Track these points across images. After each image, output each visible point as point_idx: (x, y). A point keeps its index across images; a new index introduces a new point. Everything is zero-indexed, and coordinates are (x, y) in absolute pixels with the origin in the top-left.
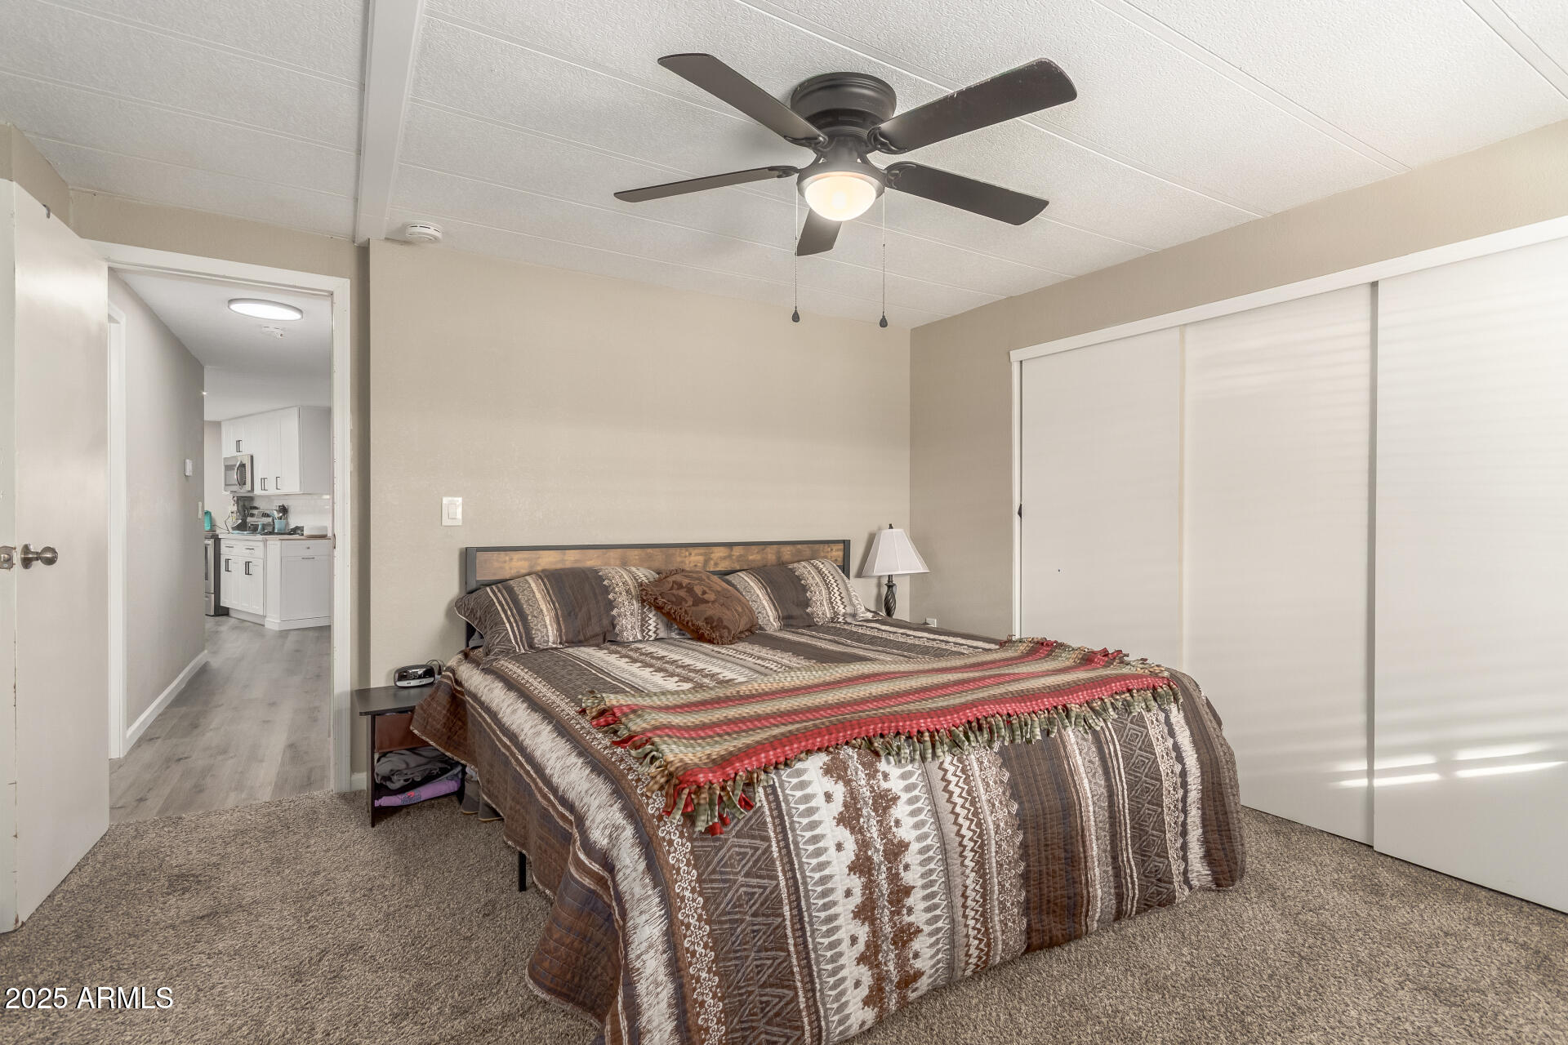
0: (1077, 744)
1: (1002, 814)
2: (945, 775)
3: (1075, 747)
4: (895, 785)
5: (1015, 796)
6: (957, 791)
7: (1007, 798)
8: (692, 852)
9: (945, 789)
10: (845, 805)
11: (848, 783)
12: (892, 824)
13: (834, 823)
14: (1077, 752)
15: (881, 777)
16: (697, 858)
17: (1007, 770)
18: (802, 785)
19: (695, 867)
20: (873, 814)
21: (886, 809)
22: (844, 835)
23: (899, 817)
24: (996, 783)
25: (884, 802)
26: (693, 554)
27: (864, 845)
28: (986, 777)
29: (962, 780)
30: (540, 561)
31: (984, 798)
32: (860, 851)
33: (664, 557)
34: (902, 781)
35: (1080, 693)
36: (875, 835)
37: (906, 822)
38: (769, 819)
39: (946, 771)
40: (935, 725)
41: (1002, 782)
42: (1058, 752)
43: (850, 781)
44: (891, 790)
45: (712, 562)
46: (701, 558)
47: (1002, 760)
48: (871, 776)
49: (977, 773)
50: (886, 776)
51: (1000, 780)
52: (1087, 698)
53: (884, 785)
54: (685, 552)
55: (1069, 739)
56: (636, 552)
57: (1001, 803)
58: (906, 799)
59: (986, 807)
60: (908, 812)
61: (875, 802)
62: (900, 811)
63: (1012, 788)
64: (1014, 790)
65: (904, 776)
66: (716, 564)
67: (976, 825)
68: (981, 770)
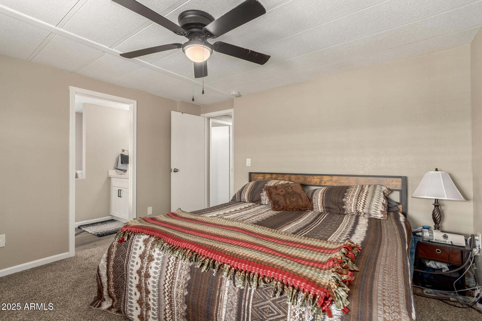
0: (229, 288)
1: (180, 291)
2: (169, 262)
3: (227, 289)
4: (155, 255)
5: (188, 288)
6: (170, 271)
7: (185, 287)
8: (118, 244)
9: (167, 267)
10: (143, 252)
11: (146, 247)
12: (150, 267)
13: (139, 256)
14: (226, 292)
15: (153, 250)
16: (118, 246)
17: (191, 276)
18: (138, 241)
19: (117, 248)
20: (147, 260)
21: (151, 261)
22: (139, 261)
23: (152, 266)
24: (184, 277)
25: (151, 259)
26: (315, 178)
27: (142, 268)
28: (181, 273)
29: (173, 268)
30: (266, 177)
31: (177, 280)
32: (140, 268)
33: (303, 178)
34: (157, 256)
35: (243, 264)
36: (145, 267)
37: (153, 270)
38: (129, 246)
39: (170, 261)
40: (172, 242)
41: (186, 279)
42: (217, 285)
43: (147, 247)
44: (154, 256)
45: (323, 182)
46: (318, 180)
47: (190, 270)
48: (151, 249)
49: (179, 269)
50: (154, 251)
51: (186, 278)
52: (247, 269)
53: (153, 254)
54: (312, 177)
55: (226, 283)
56: (294, 176)
57: (182, 287)
58: (156, 262)
59: (176, 284)
60: (154, 266)
61: (148, 257)
62: (153, 264)
63: (189, 284)
64: (189, 286)
65: (159, 254)
66: (325, 183)
67: (170, 287)
68: (181, 269)
